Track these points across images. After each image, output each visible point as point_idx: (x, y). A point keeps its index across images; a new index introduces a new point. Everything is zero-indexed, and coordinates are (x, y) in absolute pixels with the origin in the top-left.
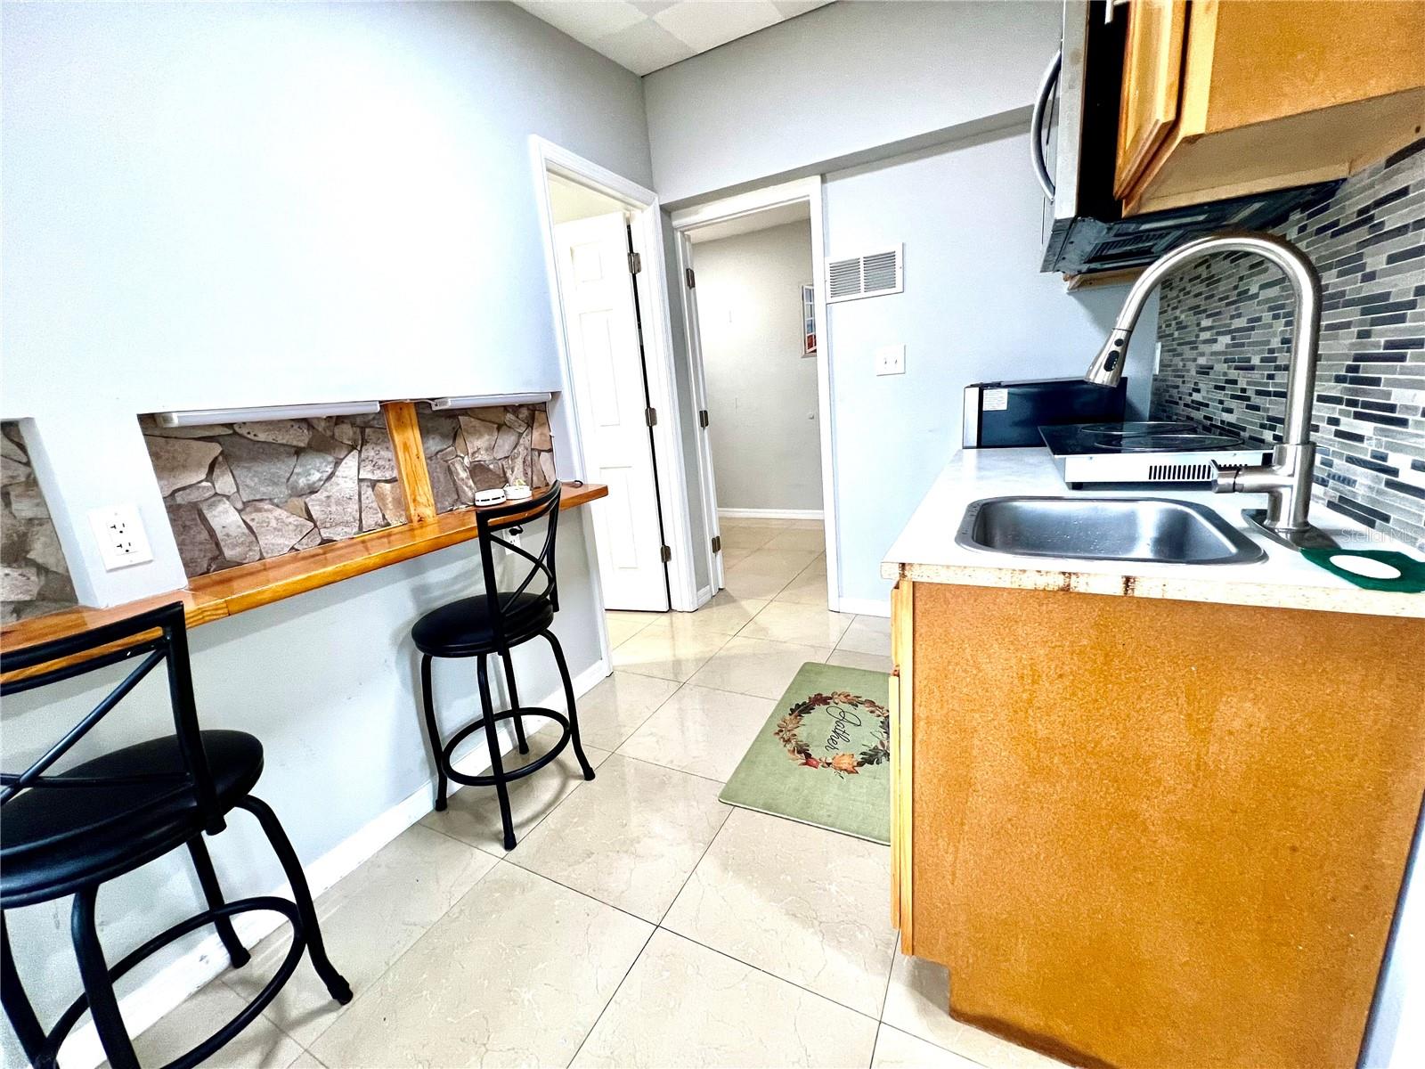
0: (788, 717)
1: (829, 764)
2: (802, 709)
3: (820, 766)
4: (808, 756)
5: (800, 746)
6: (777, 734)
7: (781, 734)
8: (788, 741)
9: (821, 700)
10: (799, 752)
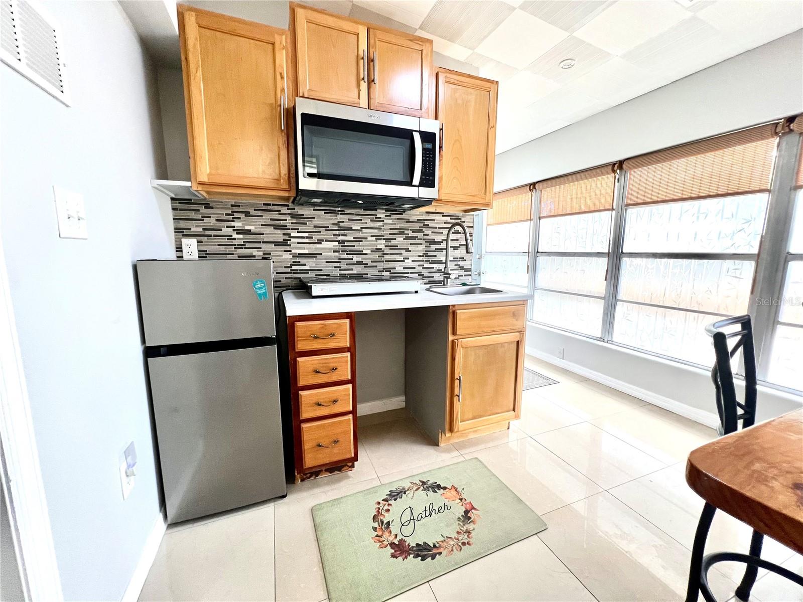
0: (444, 553)
1: (461, 500)
2: (424, 551)
3: (468, 501)
4: (466, 512)
5: (463, 521)
6: (468, 543)
7: (466, 541)
8: (468, 532)
9: (400, 549)
10: (470, 518)
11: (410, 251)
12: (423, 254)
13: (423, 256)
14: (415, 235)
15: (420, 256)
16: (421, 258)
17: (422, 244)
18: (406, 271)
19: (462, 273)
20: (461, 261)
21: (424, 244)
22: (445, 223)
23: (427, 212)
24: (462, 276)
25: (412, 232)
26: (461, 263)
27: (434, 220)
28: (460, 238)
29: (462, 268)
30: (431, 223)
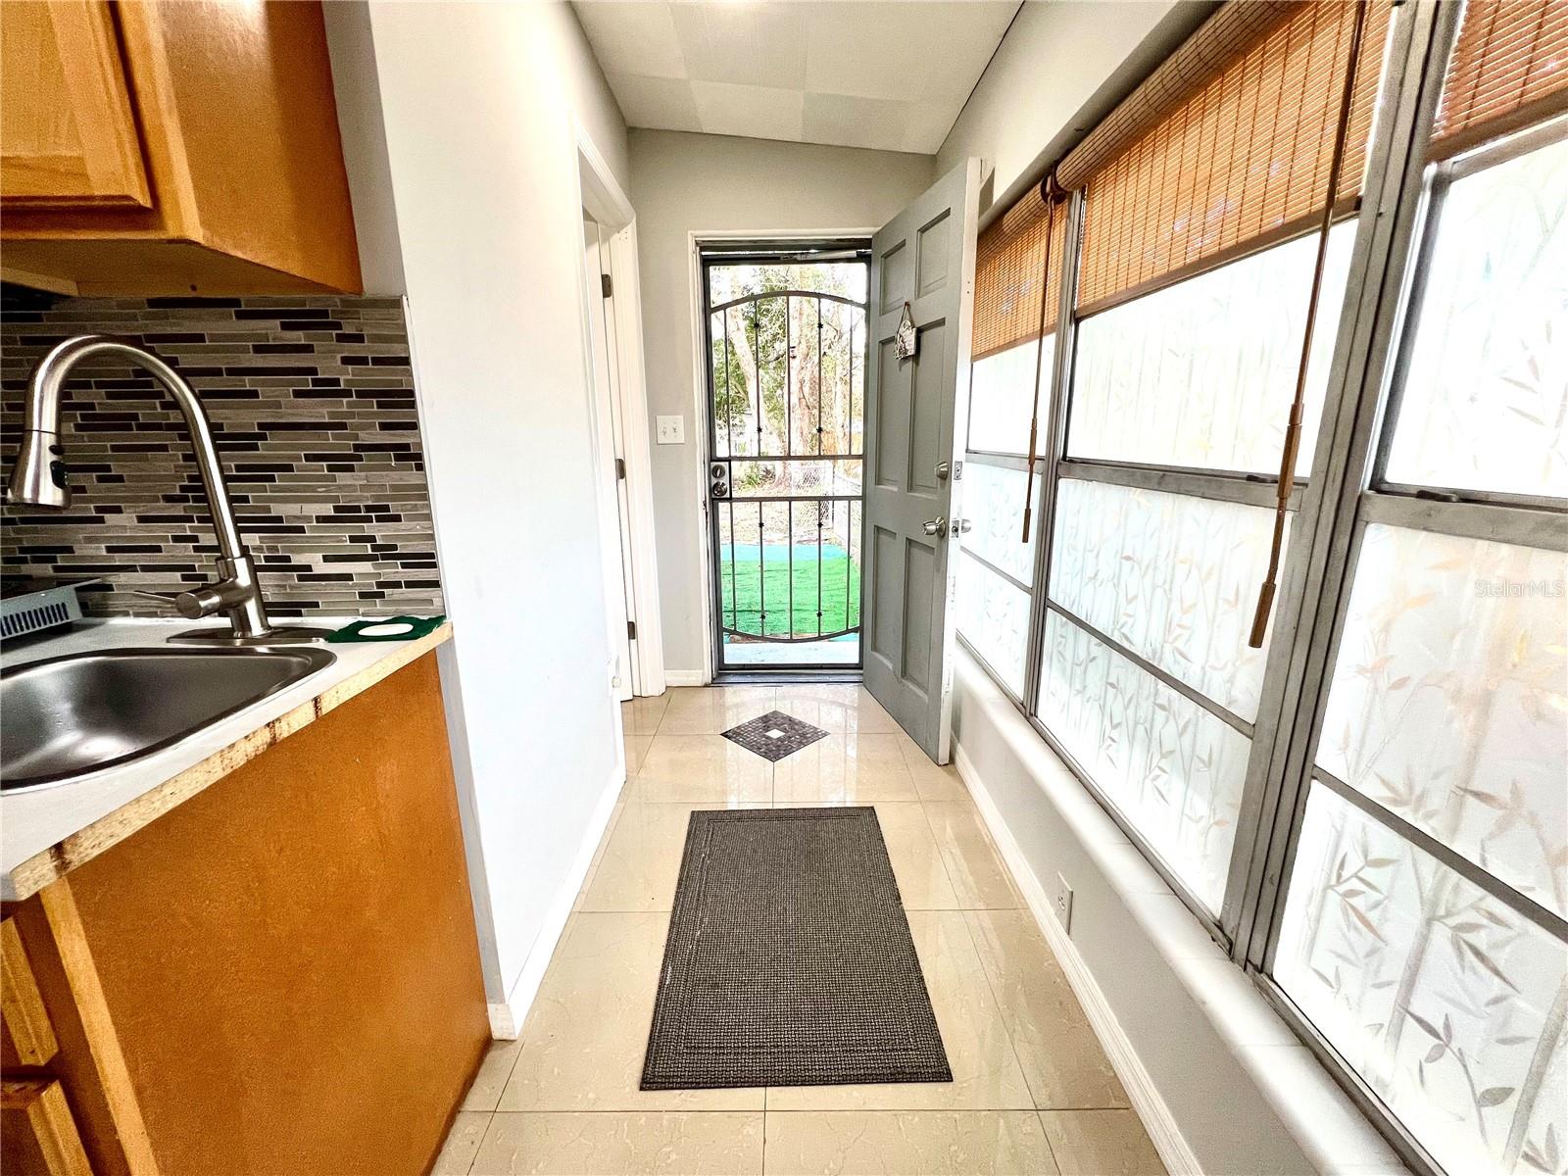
11: (120, 479)
12: (183, 489)
13: (185, 499)
14: (122, 406)
15: (169, 499)
16: (178, 509)
17: (164, 448)
18: (119, 559)
19: (395, 572)
20: (379, 519)
21: (177, 448)
22: (258, 349)
23: (154, 303)
24: (397, 585)
25: (110, 396)
26: (381, 531)
27: (200, 338)
28: (352, 415)
29: (386, 552)
30: (187, 351)
